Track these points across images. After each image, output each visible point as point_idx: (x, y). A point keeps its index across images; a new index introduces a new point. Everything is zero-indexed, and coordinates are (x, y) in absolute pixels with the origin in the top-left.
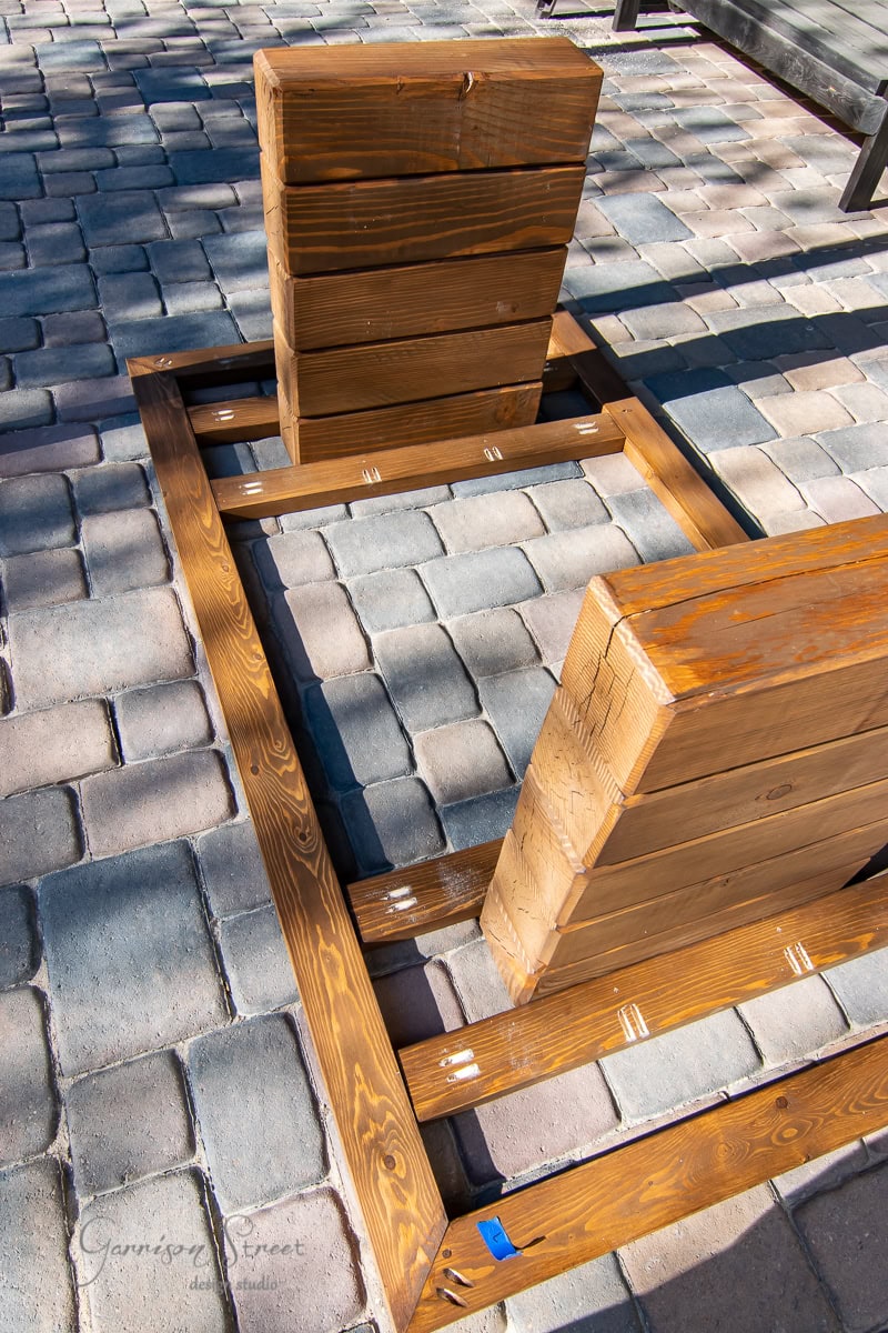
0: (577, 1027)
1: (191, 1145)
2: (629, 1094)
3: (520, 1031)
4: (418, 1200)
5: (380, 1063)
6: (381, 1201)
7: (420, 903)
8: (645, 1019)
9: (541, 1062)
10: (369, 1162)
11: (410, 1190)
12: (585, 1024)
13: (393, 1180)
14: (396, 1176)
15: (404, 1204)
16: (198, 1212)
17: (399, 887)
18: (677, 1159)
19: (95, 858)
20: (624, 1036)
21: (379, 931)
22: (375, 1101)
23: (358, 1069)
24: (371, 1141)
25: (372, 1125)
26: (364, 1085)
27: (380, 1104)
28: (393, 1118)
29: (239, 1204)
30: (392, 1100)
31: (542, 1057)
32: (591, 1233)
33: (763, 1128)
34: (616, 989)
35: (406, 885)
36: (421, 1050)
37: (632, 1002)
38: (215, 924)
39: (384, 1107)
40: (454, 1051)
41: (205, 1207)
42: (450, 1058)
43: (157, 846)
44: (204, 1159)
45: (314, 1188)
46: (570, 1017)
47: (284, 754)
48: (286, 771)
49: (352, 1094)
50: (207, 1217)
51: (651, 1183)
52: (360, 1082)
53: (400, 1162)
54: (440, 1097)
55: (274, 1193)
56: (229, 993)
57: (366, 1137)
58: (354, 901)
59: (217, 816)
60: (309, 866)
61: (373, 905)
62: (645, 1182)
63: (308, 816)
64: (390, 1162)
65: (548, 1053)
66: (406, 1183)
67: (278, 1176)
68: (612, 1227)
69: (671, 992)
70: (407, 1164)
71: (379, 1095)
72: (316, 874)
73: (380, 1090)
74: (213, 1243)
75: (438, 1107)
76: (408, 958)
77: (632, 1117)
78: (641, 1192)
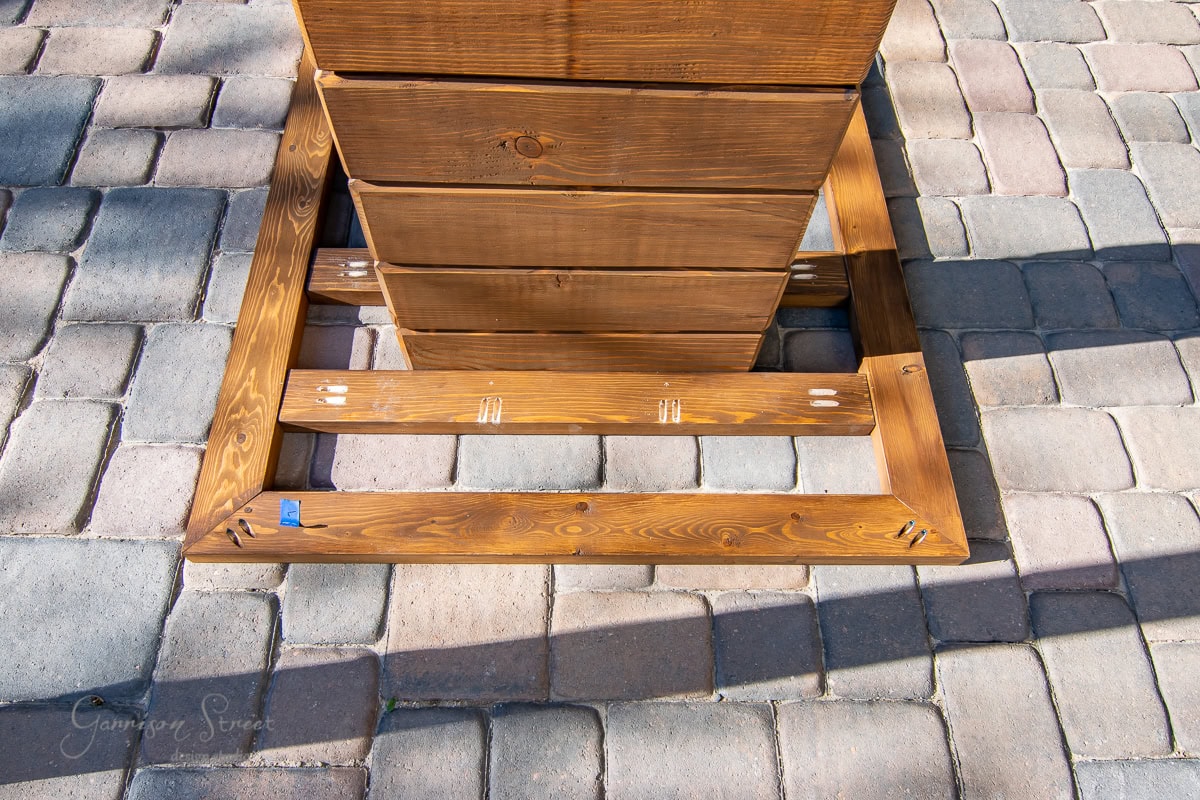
0: (443, 399)
1: (123, 388)
2: (469, 467)
3: (394, 387)
4: (247, 469)
5: (272, 372)
6: (220, 461)
7: (368, 276)
8: (502, 411)
9: (397, 413)
10: (226, 432)
11: (245, 461)
12: (450, 398)
13: (237, 450)
14: (240, 449)
15: (236, 468)
16: (103, 430)
17: (359, 260)
18: (465, 513)
19: (156, 186)
20: (477, 417)
21: (326, 286)
22: (253, 396)
23: (253, 372)
24: (236, 420)
25: (242, 410)
26: (252, 383)
27: (256, 399)
28: (261, 412)
29: (134, 436)
30: (267, 399)
31: (400, 409)
32: (364, 537)
33: (552, 517)
34: (491, 383)
35: (365, 260)
36: (309, 375)
37: (500, 396)
38: (218, 254)
39: (259, 402)
40: (334, 383)
41: (110, 430)
42: (329, 388)
43: (203, 189)
44: (126, 401)
45: (193, 446)
46: (441, 390)
47: (321, 143)
48: (317, 155)
49: (240, 385)
50: (108, 436)
51: (433, 522)
52: (249, 380)
53: (249, 441)
54: (304, 410)
55: (162, 439)
56: (202, 303)
57: (233, 416)
58: (318, 260)
59: (257, 180)
60: (296, 225)
61: (331, 267)
62: (431, 519)
63: (315, 191)
64: (241, 438)
65: (407, 408)
66: (245, 456)
67: (171, 427)
68: (383, 539)
69: (538, 399)
70: (253, 444)
71: (259, 392)
72: (297, 232)
73: (261, 389)
74: (103, 453)
75: (299, 416)
76: (348, 319)
77: (464, 484)
78: (421, 525)
